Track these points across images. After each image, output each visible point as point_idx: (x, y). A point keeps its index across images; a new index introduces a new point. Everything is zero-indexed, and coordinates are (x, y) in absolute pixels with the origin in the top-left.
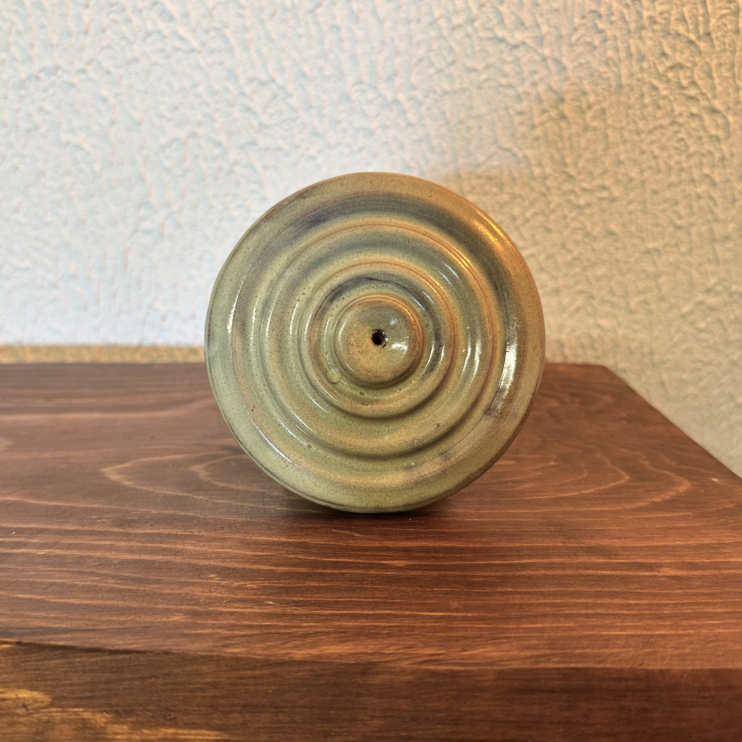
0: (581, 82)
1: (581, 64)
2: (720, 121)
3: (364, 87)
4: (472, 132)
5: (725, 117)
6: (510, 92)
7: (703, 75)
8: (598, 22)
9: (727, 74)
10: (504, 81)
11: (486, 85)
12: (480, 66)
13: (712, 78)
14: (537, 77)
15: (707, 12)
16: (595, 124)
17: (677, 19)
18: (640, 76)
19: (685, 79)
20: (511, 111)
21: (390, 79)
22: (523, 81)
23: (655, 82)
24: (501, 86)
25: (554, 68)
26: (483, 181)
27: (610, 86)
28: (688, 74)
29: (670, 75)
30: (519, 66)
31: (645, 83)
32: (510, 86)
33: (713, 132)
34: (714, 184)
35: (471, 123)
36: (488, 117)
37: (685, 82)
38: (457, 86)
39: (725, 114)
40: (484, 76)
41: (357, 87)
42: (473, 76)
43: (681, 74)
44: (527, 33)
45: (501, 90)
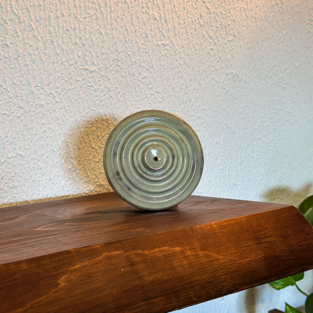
0: (115, 84)
3: (38, 88)
8: (118, 63)
10: (89, 84)
11: (83, 86)
12: (81, 79)
13: (156, 81)
14: (100, 83)
15: (151, 59)
16: (121, 99)
17: (142, 62)
18: (134, 81)
20: (93, 96)
21: (48, 85)
22: (96, 84)
23: (139, 83)
25: (106, 80)
26: (86, 122)
27: (125, 85)
28: (149, 80)
30: (94, 79)
31: (136, 84)
32: (92, 86)
33: (159, 100)
35: (79, 100)
37: (148, 83)
38: (73, 87)
39: (161, 93)
40: (82, 83)
42: (78, 83)
43: (146, 80)
44: (96, 67)
45: (89, 87)
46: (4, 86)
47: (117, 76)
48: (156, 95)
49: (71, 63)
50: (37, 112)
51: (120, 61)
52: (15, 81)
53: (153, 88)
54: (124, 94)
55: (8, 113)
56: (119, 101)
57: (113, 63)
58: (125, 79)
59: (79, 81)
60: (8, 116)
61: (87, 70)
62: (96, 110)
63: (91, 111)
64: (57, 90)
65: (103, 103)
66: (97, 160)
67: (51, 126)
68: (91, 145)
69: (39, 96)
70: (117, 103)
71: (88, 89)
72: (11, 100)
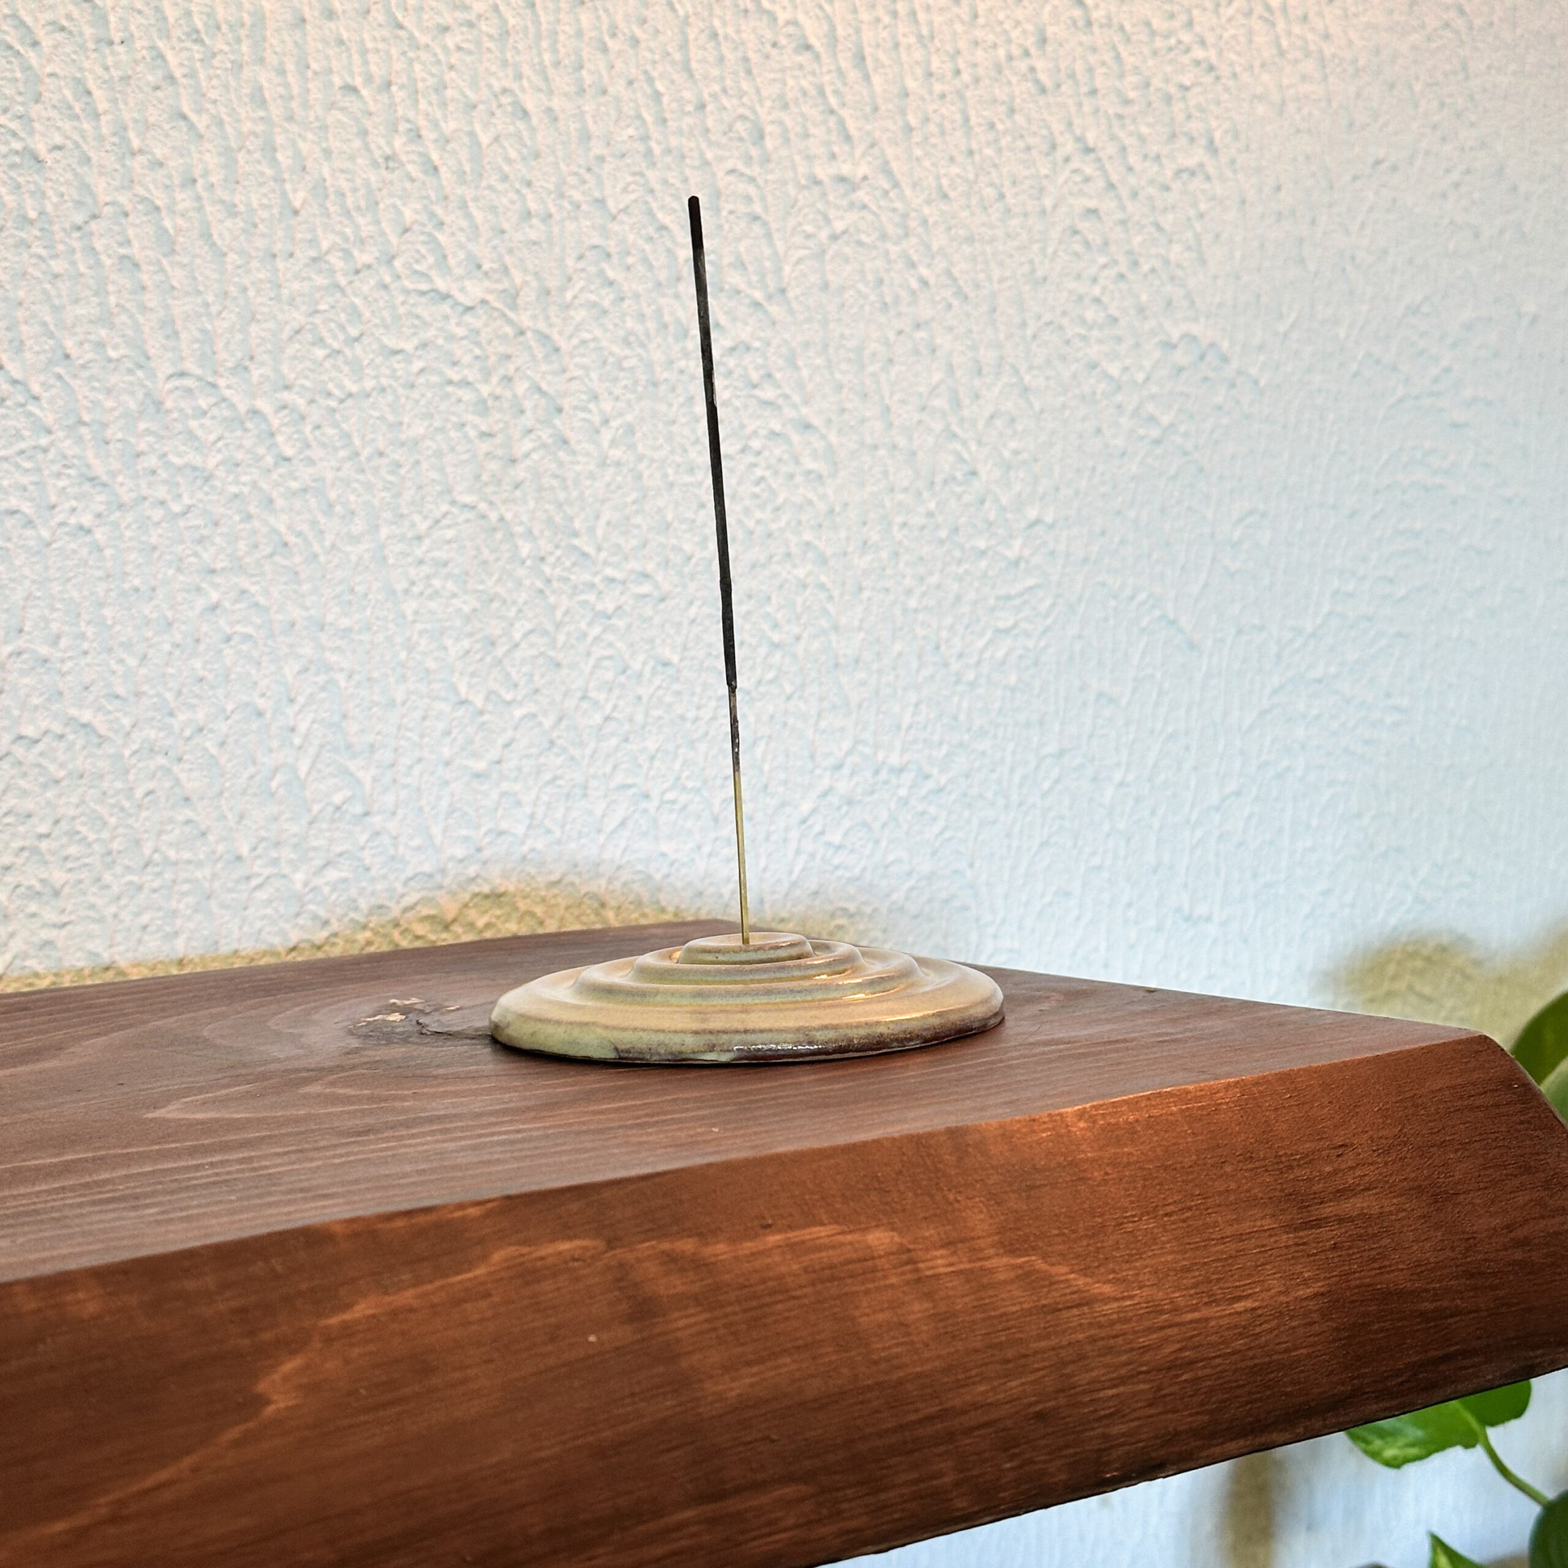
0: (588, 375)
2: (819, 445)
3: (188, 382)
5: (823, 437)
6: (467, 395)
7: (781, 362)
8: (605, 266)
10: (454, 375)
12: (409, 346)
13: (797, 368)
14: (511, 367)
15: (776, 253)
16: (616, 453)
17: (731, 265)
18: (682, 364)
19: (755, 369)
20: (472, 433)
21: (241, 368)
22: (487, 375)
24: (450, 382)
25: (538, 348)
27: (636, 382)
28: (760, 361)
30: (478, 344)
32: (465, 383)
33: (809, 464)
34: (823, 560)
35: (397, 455)
36: (429, 443)
37: (755, 376)
38: (369, 384)
39: (824, 431)
40: (418, 365)
41: (175, 383)
42: (396, 362)
43: (748, 359)
44: (487, 284)
45: (450, 389)
46: (14, 369)
47: (598, 333)
48: (795, 438)
49: (363, 258)
50: (176, 508)
51: (615, 259)
52: (70, 344)
53: (780, 401)
54: (630, 430)
55: (26, 508)
56: (603, 464)
57: (581, 265)
58: (640, 350)
59: (399, 357)
60: (29, 523)
61: (446, 297)
62: (483, 506)
63: (455, 510)
64: (286, 396)
65: (520, 472)
66: (481, 765)
67: (245, 583)
68: (454, 688)
69: (193, 424)
70: (592, 476)
71: (447, 396)
72: (44, 441)
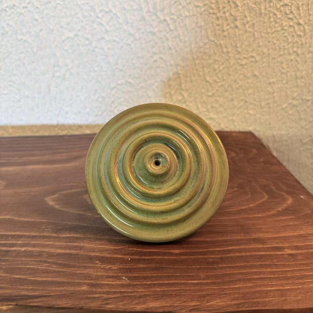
0: (244, 12)
1: (244, 4)
2: (302, 28)
3: (151, 14)
4: (198, 33)
5: (304, 27)
6: (214, 16)
7: (295, 9)
9: (306, 8)
10: (211, 11)
11: (204, 13)
12: (201, 5)
13: (299, 10)
14: (225, 10)
16: (250, 30)
18: (269, 9)
19: (288, 10)
20: (215, 25)
21: (162, 11)
22: (219, 11)
23: (276, 12)
24: (210, 13)
25: (233, 5)
26: (202, 54)
27: (256, 13)
28: (290, 8)
29: (282, 9)
30: (218, 4)
31: (271, 12)
32: (214, 13)
33: (299, 33)
34: (298, 55)
35: (198, 29)
36: (205, 27)
37: (288, 12)
38: (191, 14)
39: (304, 25)
40: (203, 9)
41: (148, 14)
42: (198, 9)
43: (287, 8)
45: (210, 15)
46: (114, 11)
53: (294, 18)
54: (253, 24)
55: (117, 40)
60: (118, 43)
62: (216, 41)
63: (210, 42)
64: (172, 17)
65: (226, 33)
66: (210, 94)
67: (162, 56)
68: (205, 79)
69: (152, 23)
71: (209, 17)
72: (121, 26)
